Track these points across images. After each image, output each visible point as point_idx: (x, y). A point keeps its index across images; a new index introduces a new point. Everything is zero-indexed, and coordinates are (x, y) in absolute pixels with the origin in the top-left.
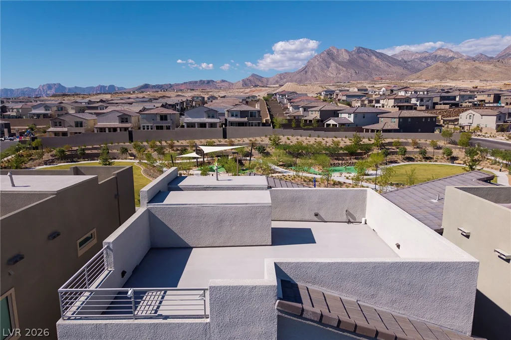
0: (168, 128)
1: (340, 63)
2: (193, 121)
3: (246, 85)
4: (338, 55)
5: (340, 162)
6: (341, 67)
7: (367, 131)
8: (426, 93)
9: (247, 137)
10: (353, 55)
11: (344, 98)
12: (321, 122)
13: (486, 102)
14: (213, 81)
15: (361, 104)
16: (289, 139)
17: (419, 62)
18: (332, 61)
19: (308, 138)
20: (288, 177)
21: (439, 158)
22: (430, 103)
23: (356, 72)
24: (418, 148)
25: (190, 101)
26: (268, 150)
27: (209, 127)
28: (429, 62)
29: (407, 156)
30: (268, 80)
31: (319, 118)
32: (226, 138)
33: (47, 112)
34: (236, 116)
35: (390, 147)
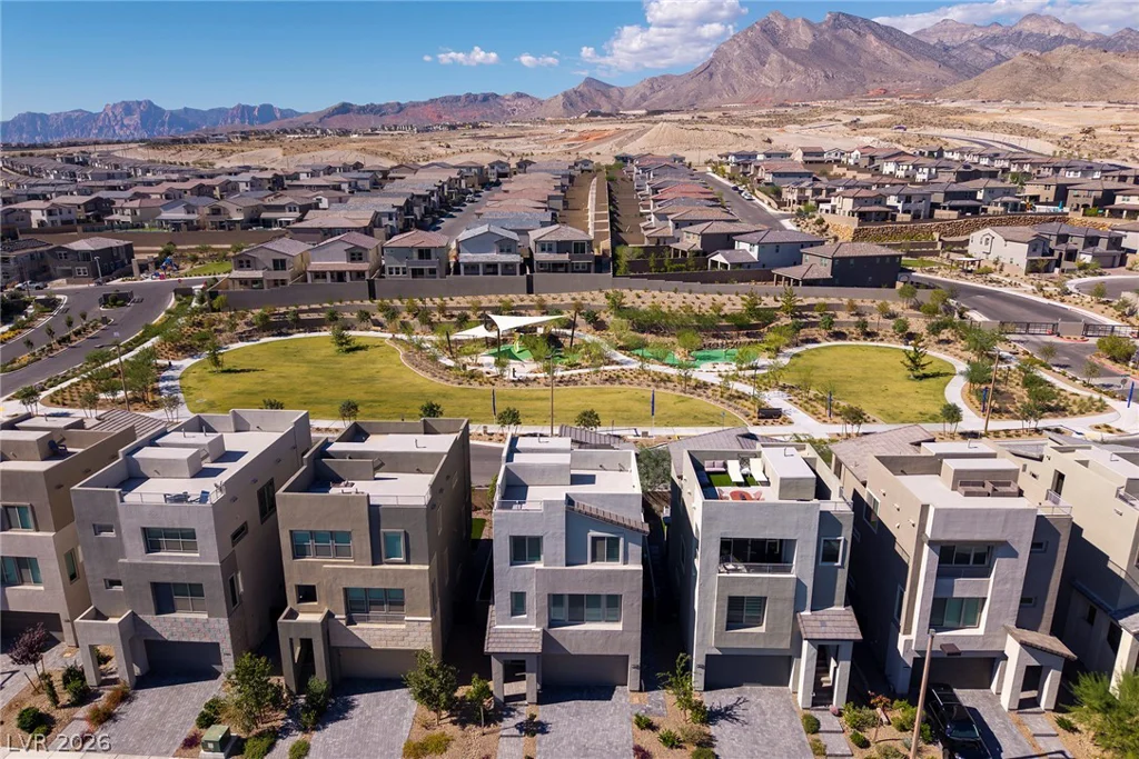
0: (433, 272)
1: (790, 54)
2: (475, 260)
3: (571, 104)
4: (787, 33)
5: (720, 341)
6: (792, 63)
7: (779, 278)
8: (934, 170)
9: (569, 290)
10: (822, 33)
11: (769, 178)
12: (702, 256)
13: (1041, 201)
14: (497, 96)
15: (798, 197)
16: (639, 297)
17: (978, 50)
18: (772, 49)
19: (672, 294)
20: (628, 374)
21: (888, 334)
22: (922, 206)
23: (827, 76)
24: (857, 314)
25: (456, 179)
26: (603, 316)
27: (503, 274)
28: (1003, 49)
29: (836, 329)
30: (622, 92)
31: (699, 247)
32: (532, 293)
33: (191, 217)
34: (550, 250)
35: (810, 313)
